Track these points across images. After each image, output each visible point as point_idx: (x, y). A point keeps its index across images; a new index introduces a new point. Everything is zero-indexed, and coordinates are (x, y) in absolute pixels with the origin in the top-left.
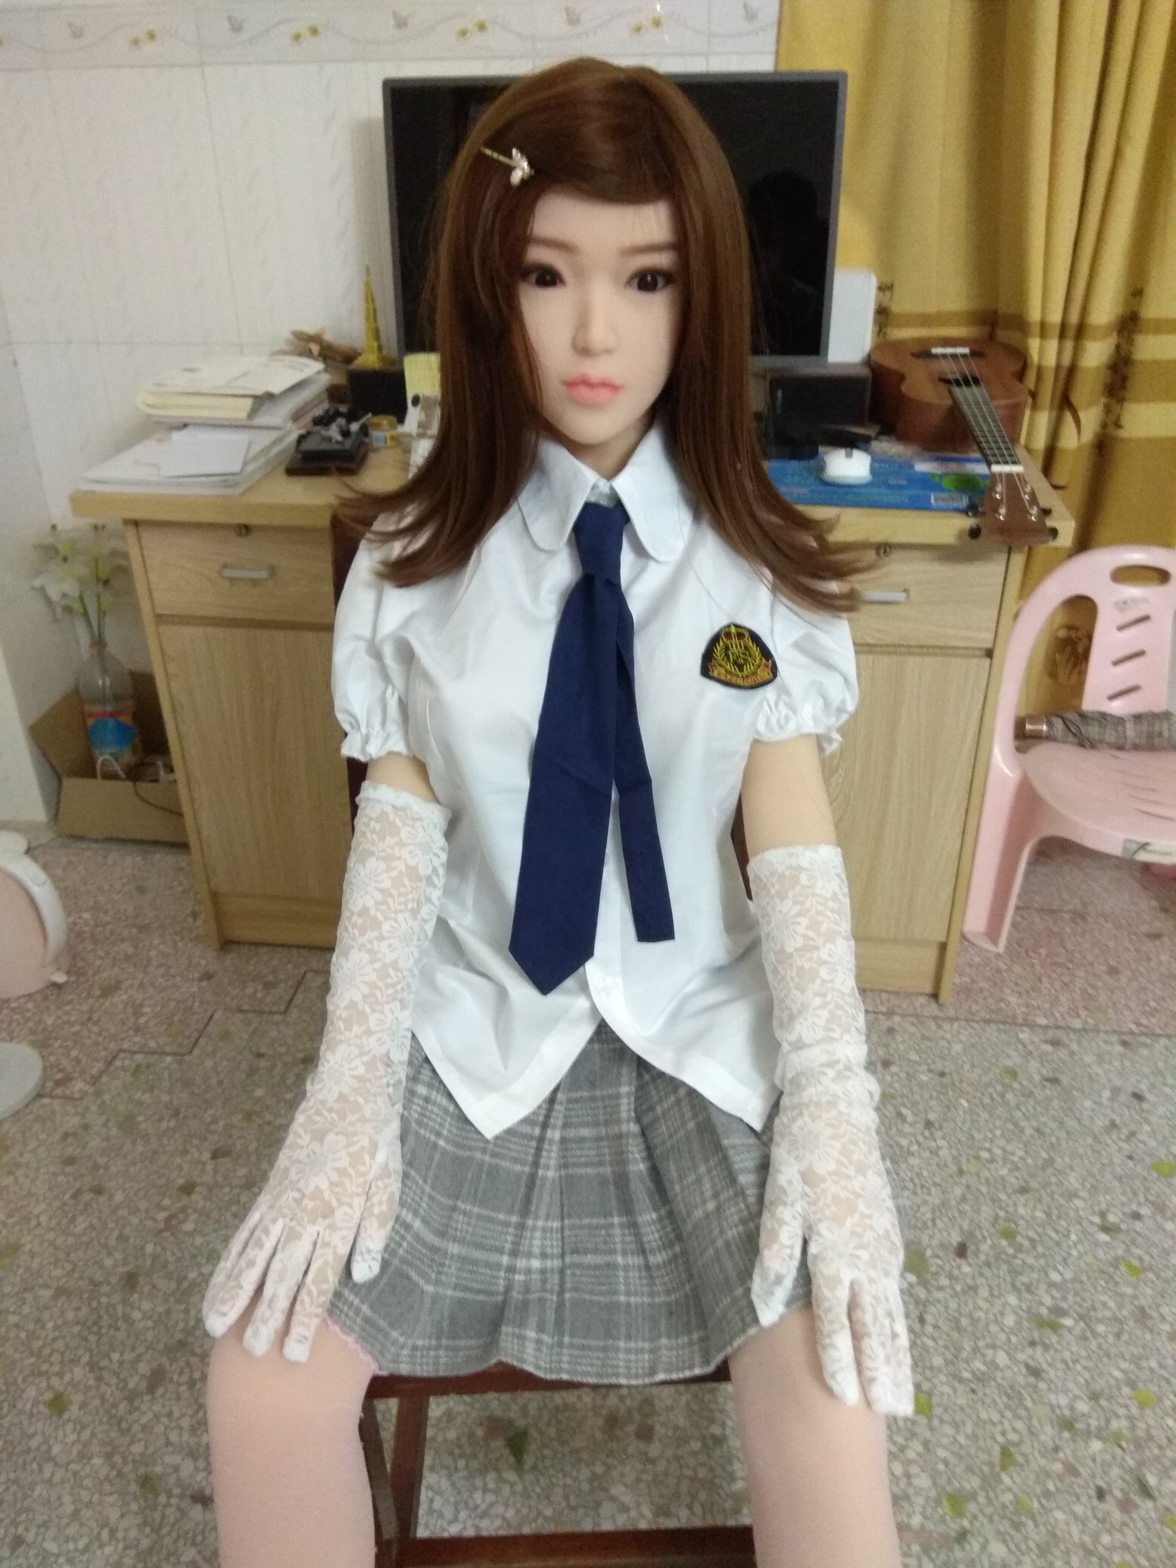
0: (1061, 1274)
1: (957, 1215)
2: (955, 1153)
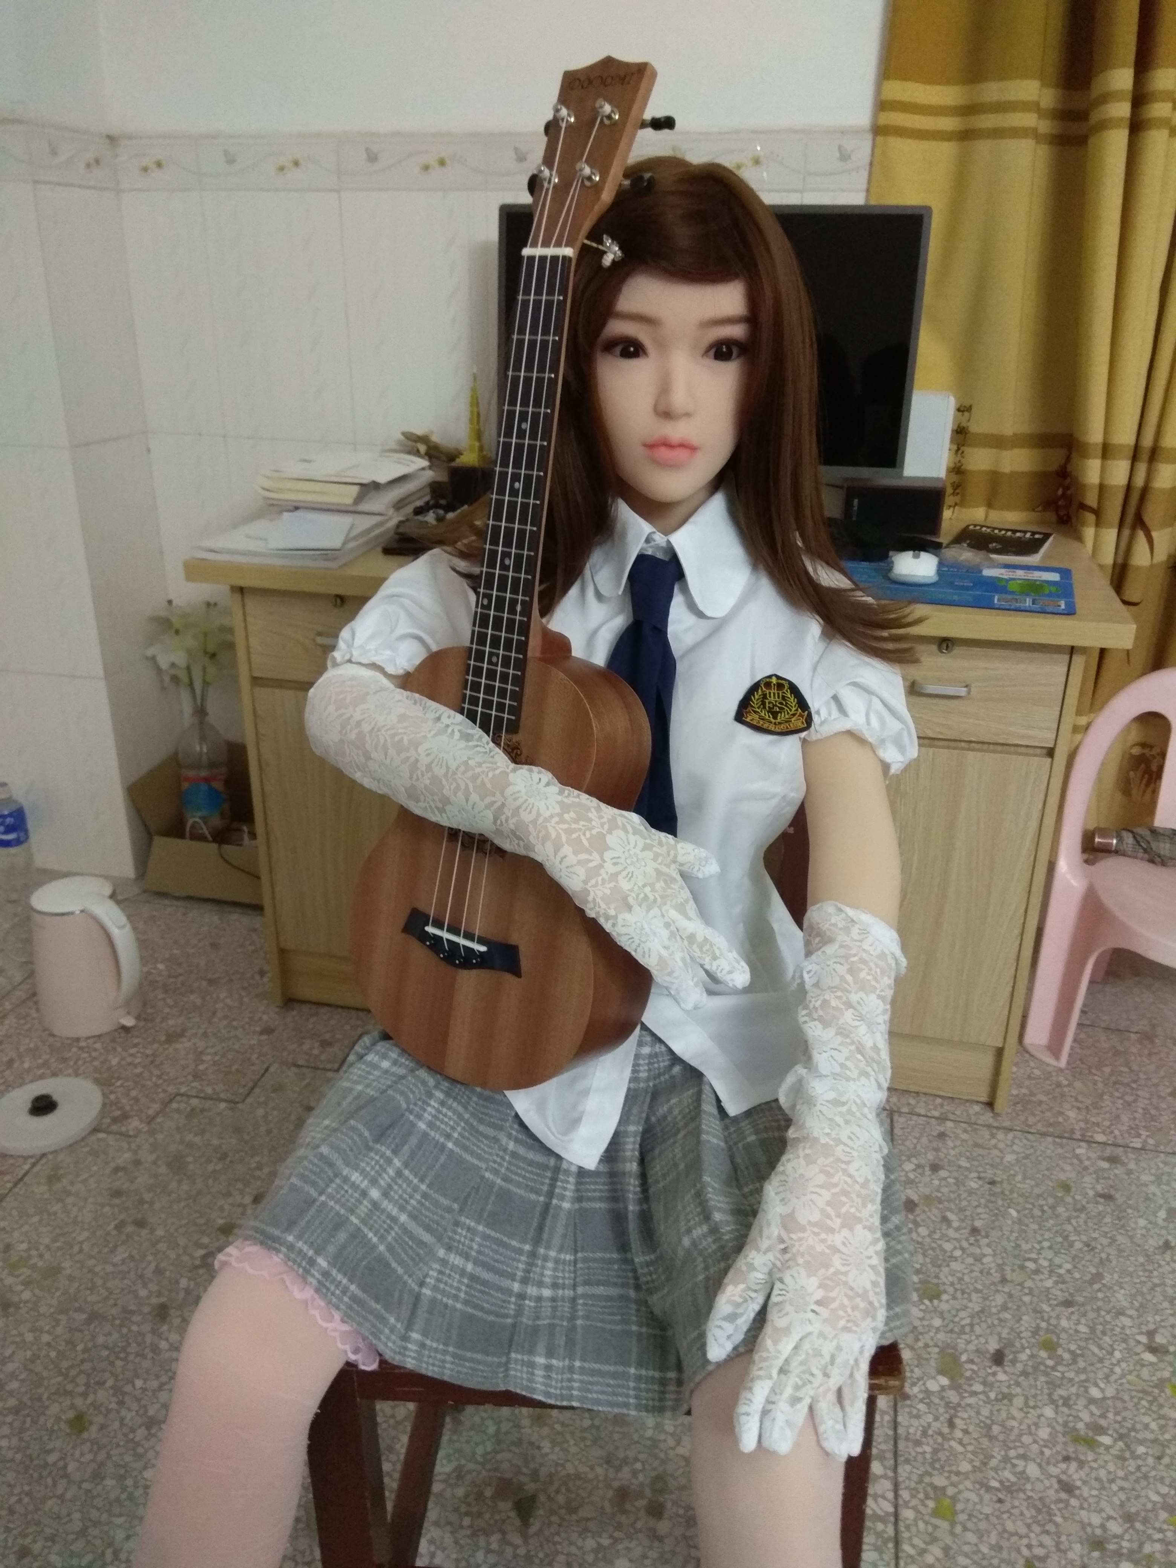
0: (1102, 1391)
1: (996, 1322)
2: (1000, 1262)
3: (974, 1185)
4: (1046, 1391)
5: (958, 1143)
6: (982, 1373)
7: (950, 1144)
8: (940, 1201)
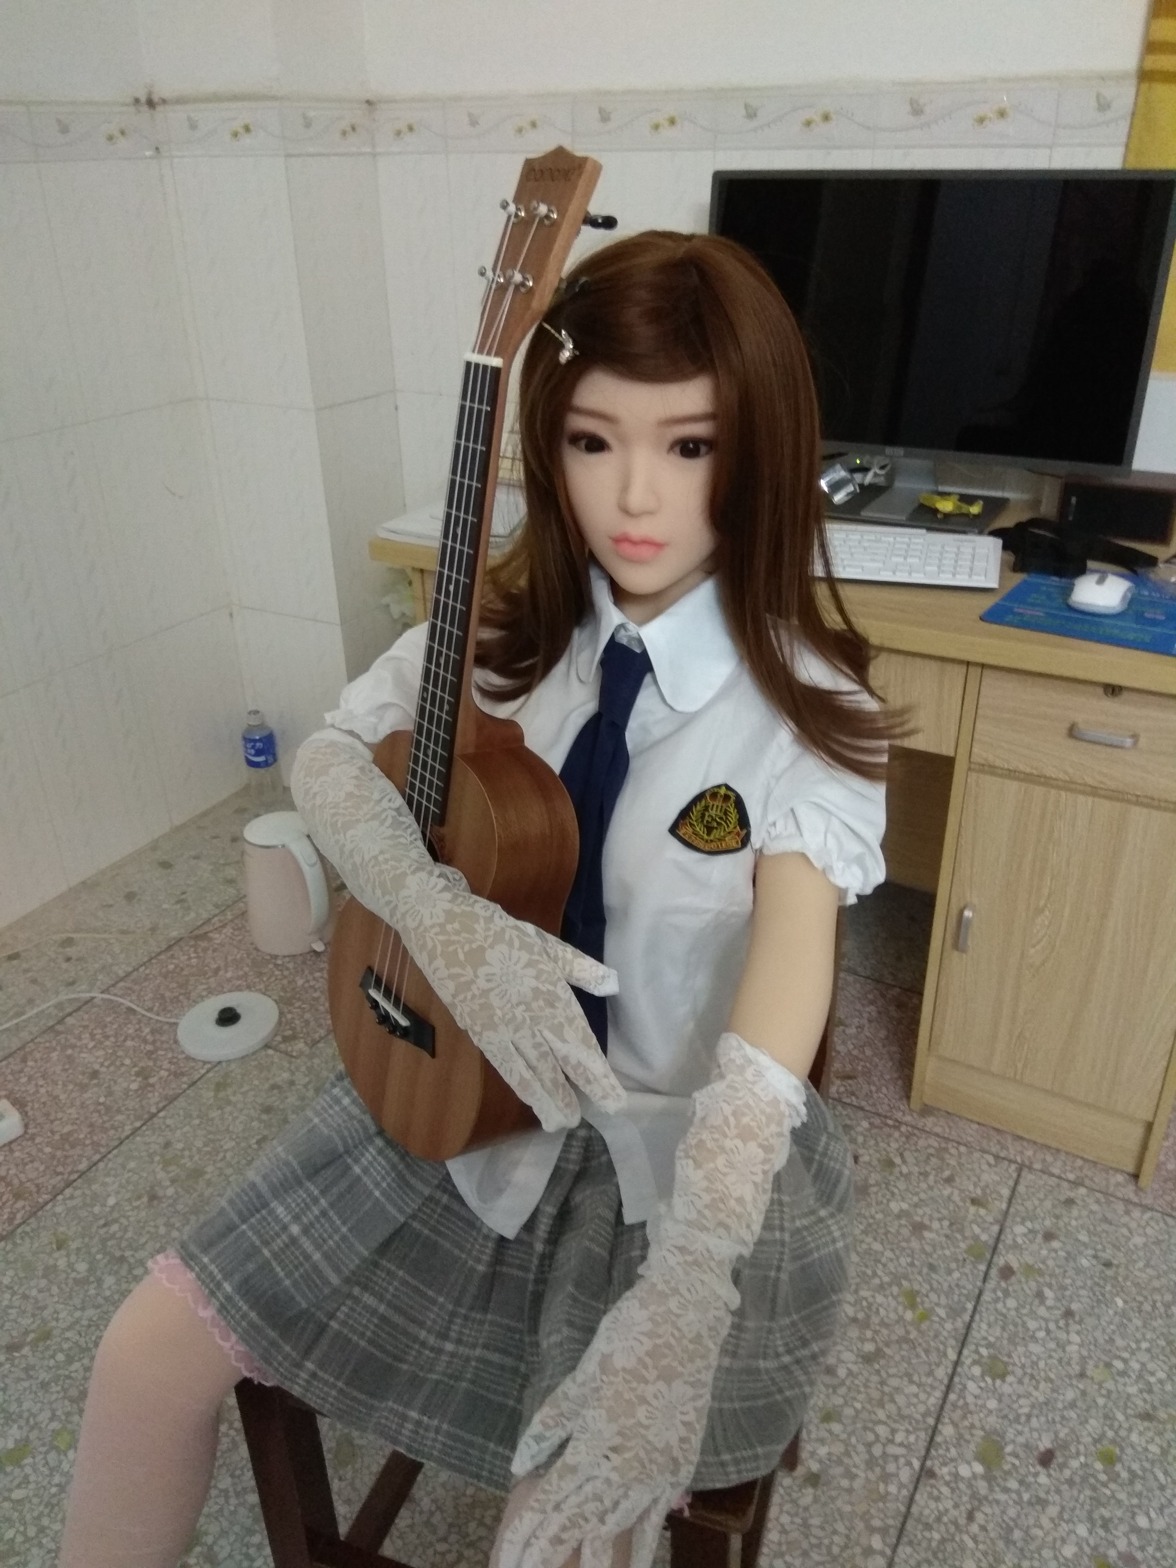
1: (1057, 1419)
2: (1085, 1353)
3: (1085, 1262)
4: (1087, 1507)
5: (1085, 1213)
6: (1023, 1471)
7: (1075, 1212)
8: (1041, 1273)
